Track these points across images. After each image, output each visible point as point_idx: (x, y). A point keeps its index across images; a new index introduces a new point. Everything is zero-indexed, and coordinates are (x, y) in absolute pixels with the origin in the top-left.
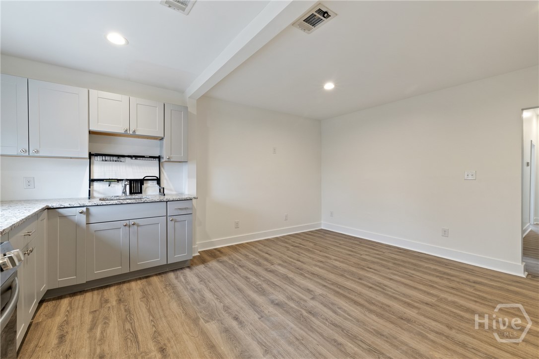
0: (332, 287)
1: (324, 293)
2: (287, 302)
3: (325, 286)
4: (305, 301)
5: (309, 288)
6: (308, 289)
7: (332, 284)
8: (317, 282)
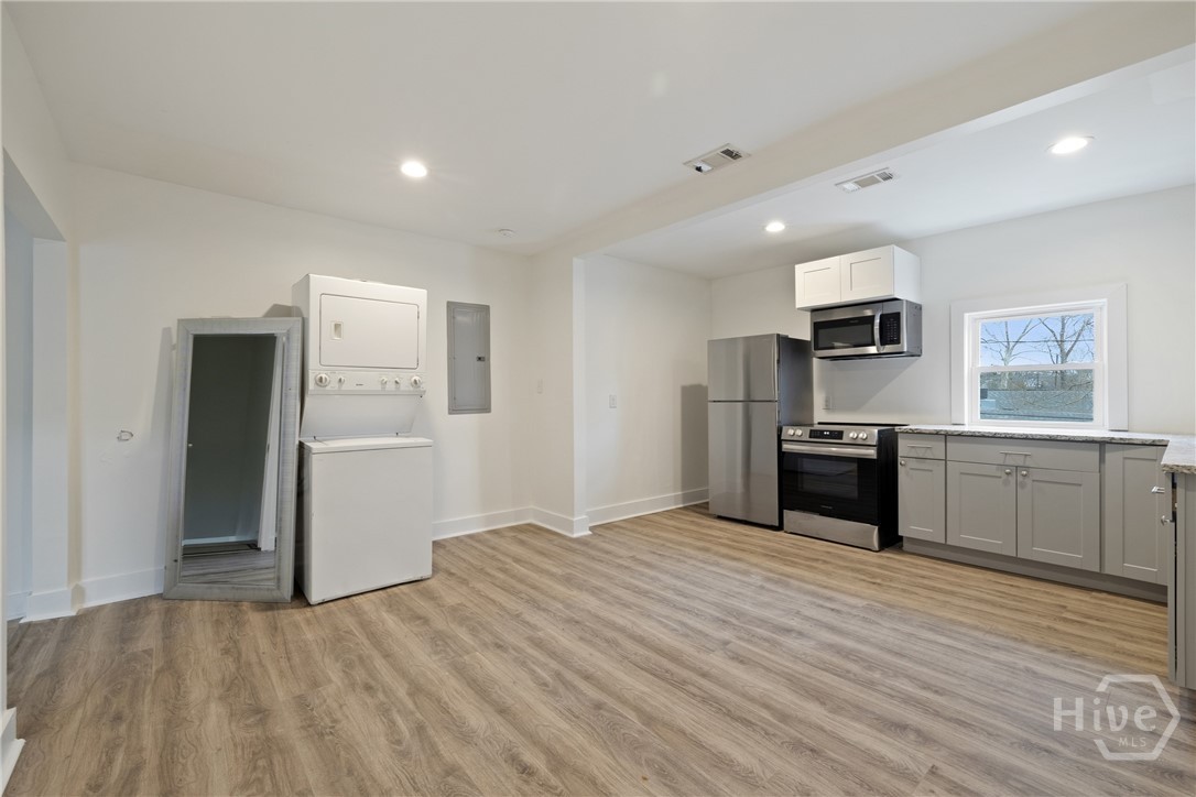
0: (685, 674)
1: (703, 656)
2: (774, 636)
3: (704, 675)
4: (739, 638)
5: (741, 666)
6: (742, 662)
7: (684, 682)
8: (725, 686)
